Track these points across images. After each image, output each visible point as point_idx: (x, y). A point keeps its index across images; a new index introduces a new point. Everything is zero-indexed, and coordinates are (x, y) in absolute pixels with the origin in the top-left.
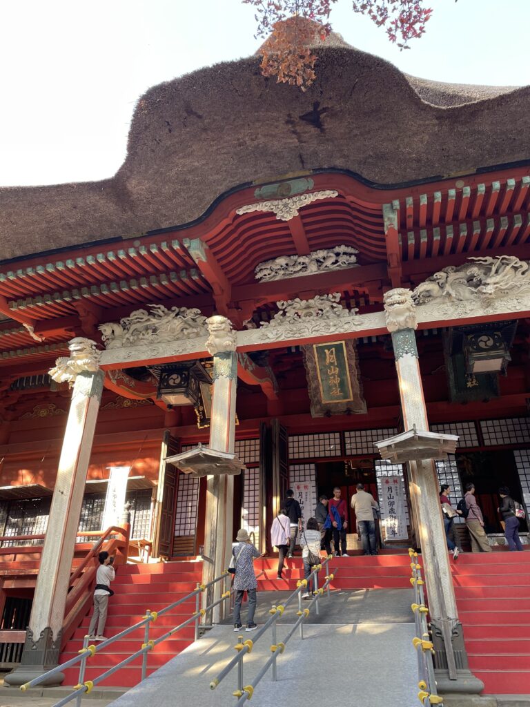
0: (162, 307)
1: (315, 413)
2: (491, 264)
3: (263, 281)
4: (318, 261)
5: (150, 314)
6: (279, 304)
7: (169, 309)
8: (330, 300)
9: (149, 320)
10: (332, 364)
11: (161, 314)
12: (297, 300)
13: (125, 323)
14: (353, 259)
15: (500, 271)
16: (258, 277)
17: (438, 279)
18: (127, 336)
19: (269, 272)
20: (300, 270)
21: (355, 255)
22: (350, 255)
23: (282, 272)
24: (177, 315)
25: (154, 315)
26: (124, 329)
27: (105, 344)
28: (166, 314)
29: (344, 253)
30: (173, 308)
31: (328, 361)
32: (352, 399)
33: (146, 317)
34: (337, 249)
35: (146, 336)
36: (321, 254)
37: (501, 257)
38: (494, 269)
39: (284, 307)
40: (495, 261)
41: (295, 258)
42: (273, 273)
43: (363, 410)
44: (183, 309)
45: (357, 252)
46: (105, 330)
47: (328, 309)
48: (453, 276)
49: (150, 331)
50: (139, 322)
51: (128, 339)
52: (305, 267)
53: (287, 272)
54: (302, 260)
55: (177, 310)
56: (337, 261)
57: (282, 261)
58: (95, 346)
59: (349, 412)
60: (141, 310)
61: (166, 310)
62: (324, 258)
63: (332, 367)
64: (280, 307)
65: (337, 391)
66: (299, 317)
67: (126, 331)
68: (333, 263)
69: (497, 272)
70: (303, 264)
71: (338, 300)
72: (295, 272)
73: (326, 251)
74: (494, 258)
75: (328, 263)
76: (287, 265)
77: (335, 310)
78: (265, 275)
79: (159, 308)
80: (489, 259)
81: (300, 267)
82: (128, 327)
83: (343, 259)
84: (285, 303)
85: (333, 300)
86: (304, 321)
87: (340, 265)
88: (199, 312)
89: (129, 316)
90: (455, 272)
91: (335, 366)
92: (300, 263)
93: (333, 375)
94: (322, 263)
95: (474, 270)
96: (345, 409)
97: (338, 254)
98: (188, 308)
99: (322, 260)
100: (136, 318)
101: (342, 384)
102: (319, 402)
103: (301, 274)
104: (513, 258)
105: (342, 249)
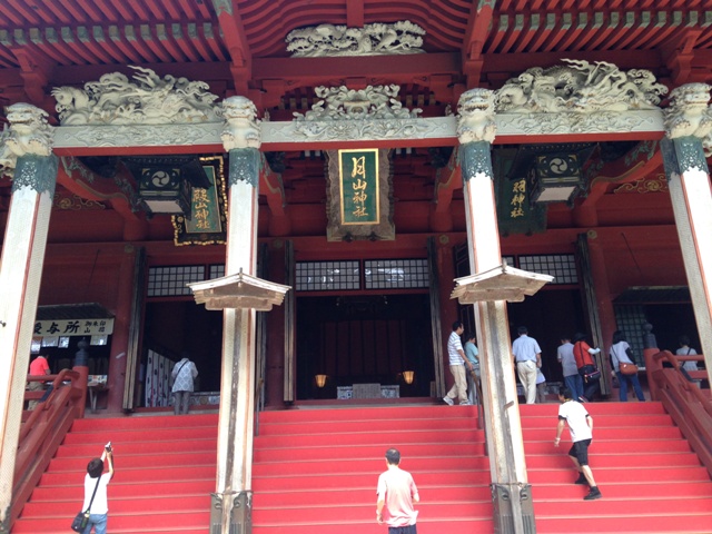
0: (152, 73)
1: (332, 236)
2: (587, 71)
3: (297, 55)
4: (372, 38)
5: (131, 80)
6: (318, 91)
7: (162, 77)
8: (384, 94)
9: (130, 90)
10: (358, 176)
11: (151, 83)
12: (344, 88)
13: (91, 90)
14: (419, 42)
15: (596, 81)
16: (290, 48)
17: (522, 82)
18: (96, 109)
19: (306, 44)
20: (349, 47)
21: (423, 37)
22: (416, 35)
23: (324, 47)
24: (174, 88)
25: (139, 84)
26: (90, 98)
27: (60, 117)
28: (157, 85)
29: (408, 33)
30: (168, 77)
31: (355, 172)
32: (378, 222)
33: (125, 85)
34: (399, 26)
35: (126, 113)
36: (378, 29)
37: (599, 63)
38: (590, 78)
39: (325, 96)
40: (591, 67)
41: (343, 29)
42: (312, 47)
43: (390, 235)
44: (182, 80)
45: (423, 33)
46: (62, 97)
47: (384, 105)
48: (542, 81)
49: (132, 107)
50: (114, 90)
51: (96, 114)
52: (355, 45)
53: (331, 48)
54: (352, 33)
55: (174, 80)
56: (397, 43)
57: (325, 31)
58: (46, 118)
59: (373, 237)
60: (118, 74)
61: (157, 77)
62: (381, 35)
63: (359, 181)
64: (319, 95)
65: (360, 212)
66: (345, 111)
67: (93, 102)
68: (393, 44)
69: (592, 81)
70: (353, 39)
71: (395, 94)
72: (342, 49)
73: (385, 26)
74: (591, 63)
75: (387, 42)
76: (331, 37)
77: (393, 107)
78: (300, 48)
79: (148, 74)
80: (585, 63)
81: (349, 43)
82: (96, 96)
83: (406, 39)
84: (327, 90)
85: (389, 94)
86: (352, 118)
87: (401, 48)
88: (207, 87)
89: (98, 81)
90: (544, 74)
91: (362, 180)
92: (348, 38)
93: (360, 190)
94: (378, 42)
95: (567, 77)
96: (369, 233)
97: (399, 33)
98: (191, 80)
99: (378, 38)
100: (109, 86)
101: (369, 203)
102: (338, 223)
103: (350, 53)
104: (612, 66)
105: (406, 26)
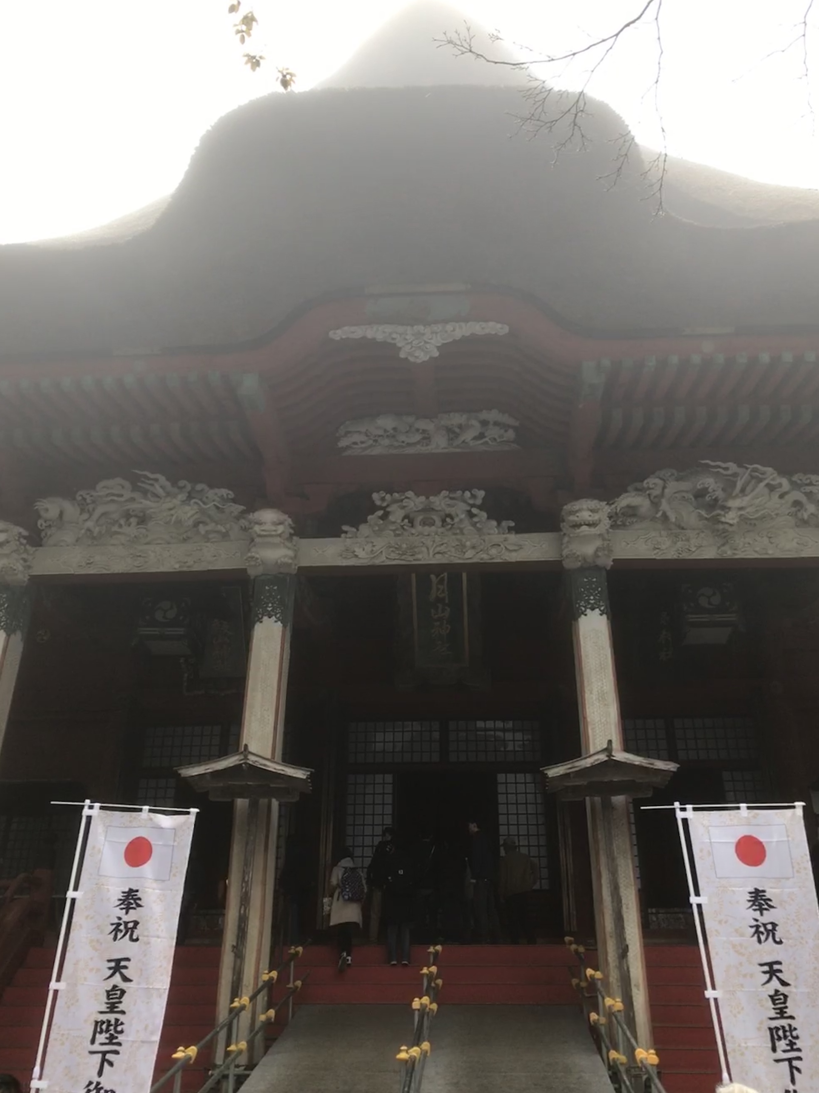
0: (162, 479)
1: (402, 683)
2: (735, 475)
3: (348, 453)
4: (449, 430)
5: (135, 488)
6: (375, 496)
7: (174, 484)
8: (465, 501)
9: (133, 500)
10: (439, 600)
11: (160, 491)
12: (410, 494)
13: (84, 499)
14: (511, 434)
15: (748, 489)
16: (343, 443)
17: (649, 488)
18: (90, 524)
19: (363, 438)
20: (418, 443)
21: (515, 429)
22: (506, 427)
23: (386, 442)
24: (190, 497)
25: (145, 493)
26: (82, 511)
27: (43, 534)
28: (168, 494)
29: (496, 424)
30: (182, 483)
31: (433, 594)
32: (467, 665)
33: (128, 494)
34: (484, 415)
35: (125, 529)
36: (457, 419)
37: (751, 467)
38: (739, 485)
39: (385, 504)
40: (740, 470)
41: (410, 419)
42: (371, 442)
43: (484, 683)
44: (199, 487)
45: (517, 424)
46: (47, 510)
47: (463, 516)
48: (673, 486)
49: (133, 521)
50: (113, 501)
51: (89, 530)
52: (427, 438)
53: (396, 444)
54: (422, 424)
55: (189, 487)
56: (481, 436)
57: (387, 423)
58: (25, 538)
59: (460, 686)
60: (119, 480)
61: (168, 484)
62: (460, 427)
63: (440, 606)
64: (378, 503)
65: (442, 648)
66: (412, 522)
67: (85, 516)
68: (475, 438)
69: (743, 490)
70: (424, 431)
71: (479, 502)
72: (409, 445)
73: (465, 416)
74: (740, 466)
75: (468, 436)
76: (395, 429)
77: (475, 519)
78: (355, 443)
79: (156, 480)
80: (733, 467)
81: (418, 437)
82: (91, 507)
83: (493, 432)
84: (388, 497)
85: (471, 502)
86: (420, 534)
87: (486, 443)
88: (232, 495)
89: (94, 488)
90: (677, 480)
91: (444, 605)
92: (418, 430)
93: (440, 619)
94: (457, 435)
95: (709, 482)
96: (454, 681)
97: (484, 423)
98: (211, 486)
99: (457, 430)
100: (107, 495)
101: (454, 637)
102: (410, 665)
103: (422, 449)
104: (769, 470)
105: (493, 415)
